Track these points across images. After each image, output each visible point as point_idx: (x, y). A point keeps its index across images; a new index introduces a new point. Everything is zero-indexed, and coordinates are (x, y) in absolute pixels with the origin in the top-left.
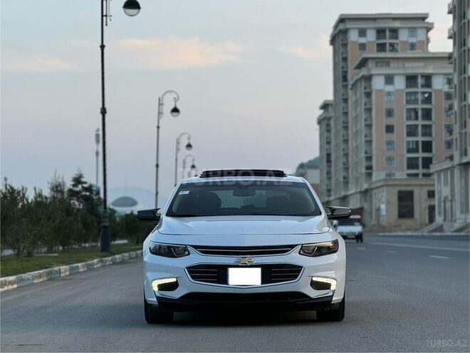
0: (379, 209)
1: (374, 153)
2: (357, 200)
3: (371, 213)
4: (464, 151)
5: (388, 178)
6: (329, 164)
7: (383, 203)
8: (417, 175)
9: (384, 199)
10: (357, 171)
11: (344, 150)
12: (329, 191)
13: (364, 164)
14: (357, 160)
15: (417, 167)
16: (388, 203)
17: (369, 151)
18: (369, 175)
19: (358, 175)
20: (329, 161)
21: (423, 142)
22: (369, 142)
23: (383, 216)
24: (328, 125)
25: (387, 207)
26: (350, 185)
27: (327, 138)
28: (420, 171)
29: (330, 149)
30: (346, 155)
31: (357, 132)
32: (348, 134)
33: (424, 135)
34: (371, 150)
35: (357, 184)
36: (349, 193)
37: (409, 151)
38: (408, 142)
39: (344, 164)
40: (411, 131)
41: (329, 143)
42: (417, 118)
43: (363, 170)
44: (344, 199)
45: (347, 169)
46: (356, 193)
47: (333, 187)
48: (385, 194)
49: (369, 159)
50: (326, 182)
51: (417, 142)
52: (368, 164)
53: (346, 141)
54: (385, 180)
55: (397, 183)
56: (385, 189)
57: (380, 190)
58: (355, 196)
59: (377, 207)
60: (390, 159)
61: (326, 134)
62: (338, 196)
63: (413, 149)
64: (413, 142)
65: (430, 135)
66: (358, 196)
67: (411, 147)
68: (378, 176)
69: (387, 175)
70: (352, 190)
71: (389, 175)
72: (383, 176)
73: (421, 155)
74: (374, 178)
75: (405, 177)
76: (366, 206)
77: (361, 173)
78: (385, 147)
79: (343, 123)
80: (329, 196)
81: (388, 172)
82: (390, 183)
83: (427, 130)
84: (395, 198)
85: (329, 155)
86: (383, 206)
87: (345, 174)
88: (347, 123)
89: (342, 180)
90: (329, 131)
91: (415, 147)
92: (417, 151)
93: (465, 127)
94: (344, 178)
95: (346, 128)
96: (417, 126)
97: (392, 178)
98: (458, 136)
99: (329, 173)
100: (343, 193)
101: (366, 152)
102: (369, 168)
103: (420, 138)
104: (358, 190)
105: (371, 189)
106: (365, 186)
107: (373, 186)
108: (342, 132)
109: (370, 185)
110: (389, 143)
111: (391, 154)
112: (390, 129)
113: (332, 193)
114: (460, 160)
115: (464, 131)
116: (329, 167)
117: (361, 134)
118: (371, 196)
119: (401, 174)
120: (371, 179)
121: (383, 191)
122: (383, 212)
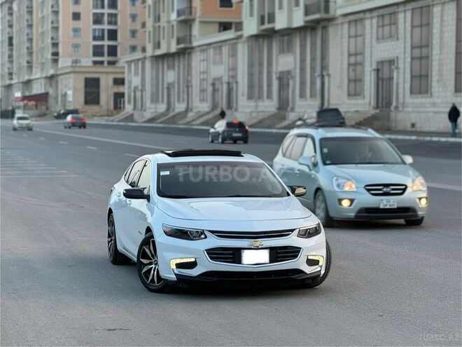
0: (65, 95)
1: (61, 39)
2: (41, 84)
3: (56, 98)
4: (157, 45)
5: (74, 65)
6: (11, 47)
7: (70, 89)
8: (102, 63)
9: (71, 86)
10: (42, 56)
11: (28, 35)
12: (11, 74)
13: (51, 50)
14: (43, 46)
15: (102, 55)
16: (75, 89)
17: (55, 38)
18: (56, 61)
19: (43, 61)
20: (11, 44)
21: (109, 31)
22: (56, 29)
23: (70, 102)
24: (10, 8)
25: (74, 93)
26: (34, 70)
27: (9, 21)
28: (106, 58)
29: (12, 32)
30: (30, 40)
31: (43, 18)
32: (32, 19)
33: (110, 23)
34: (58, 37)
35: (42, 69)
36: (33, 77)
37: (95, 38)
38: (94, 30)
39: (28, 48)
40: (98, 19)
41: (11, 26)
42: (103, 7)
43: (50, 56)
44: (28, 83)
45: (30, 54)
46: (41, 78)
47: (15, 70)
48: (71, 80)
49: (55, 45)
50: (8, 65)
51: (103, 30)
52: (55, 50)
53: (30, 26)
54: (72, 67)
55: (84, 70)
56: (72, 75)
57: (67, 76)
58: (39, 81)
59: (64, 93)
60: (76, 46)
61: (8, 18)
62: (21, 80)
63: (98, 37)
64: (99, 30)
65: (116, 23)
66: (43, 81)
67: (97, 34)
68: (64, 62)
69: (73, 63)
70: (37, 74)
71: (76, 62)
72: (69, 63)
73: (106, 43)
74: (61, 64)
75: (90, 64)
76: (51, 91)
77: (47, 59)
78: (72, 34)
79: (27, 7)
80: (11, 79)
81: (74, 58)
82: (77, 69)
83: (113, 19)
84: (81, 85)
85: (11, 39)
86: (70, 93)
87: (29, 59)
88: (32, 7)
89: (25, 64)
90: (11, 14)
91: (101, 34)
92: (102, 39)
93: (159, 21)
94: (28, 62)
95: (30, 12)
96: (103, 14)
97: (78, 64)
98: (151, 29)
99: (10, 56)
100: (26, 78)
101: (52, 39)
102: (56, 54)
103: (106, 27)
104: (44, 75)
105: (58, 75)
106: (51, 72)
107: (59, 72)
108: (27, 17)
109: (56, 70)
110: (76, 30)
111: (76, 41)
112: (76, 16)
113: (14, 76)
114: (153, 52)
115: (158, 24)
116: (12, 50)
117: (48, 21)
118: (57, 82)
119: (87, 61)
120: (57, 65)
121: (70, 78)
122: (70, 98)
